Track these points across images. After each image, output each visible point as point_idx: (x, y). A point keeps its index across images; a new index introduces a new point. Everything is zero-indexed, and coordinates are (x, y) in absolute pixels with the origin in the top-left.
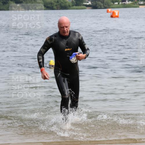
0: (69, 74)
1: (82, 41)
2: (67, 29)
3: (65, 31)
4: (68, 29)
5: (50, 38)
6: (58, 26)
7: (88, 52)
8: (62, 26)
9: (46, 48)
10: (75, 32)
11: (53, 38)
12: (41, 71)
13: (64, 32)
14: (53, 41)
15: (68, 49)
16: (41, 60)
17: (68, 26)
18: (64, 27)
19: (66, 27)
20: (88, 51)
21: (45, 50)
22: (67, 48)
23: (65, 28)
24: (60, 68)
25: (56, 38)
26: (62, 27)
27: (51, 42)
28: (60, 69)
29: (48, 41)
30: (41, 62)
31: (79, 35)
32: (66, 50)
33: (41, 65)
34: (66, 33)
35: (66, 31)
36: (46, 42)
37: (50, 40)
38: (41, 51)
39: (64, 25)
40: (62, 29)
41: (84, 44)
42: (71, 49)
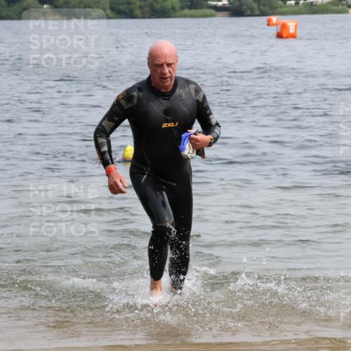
0: (174, 184)
1: (205, 105)
2: (171, 69)
3: (164, 74)
4: (173, 70)
5: (127, 95)
6: (149, 63)
7: (216, 130)
8: (157, 62)
9: (116, 119)
10: (188, 82)
11: (135, 94)
13: (163, 77)
14: (135, 101)
15: (170, 125)
16: (105, 148)
17: (174, 63)
18: (162, 65)
19: (169, 65)
20: (218, 130)
21: (112, 124)
22: (167, 121)
23: (165, 66)
25: (141, 94)
27: (130, 105)
29: (123, 102)
30: (104, 153)
31: (198, 90)
32: (164, 125)
33: (106, 159)
35: (168, 75)
36: (117, 103)
37: (125, 100)
38: (103, 127)
39: (163, 61)
40: (159, 71)
41: (208, 112)
42: (177, 124)
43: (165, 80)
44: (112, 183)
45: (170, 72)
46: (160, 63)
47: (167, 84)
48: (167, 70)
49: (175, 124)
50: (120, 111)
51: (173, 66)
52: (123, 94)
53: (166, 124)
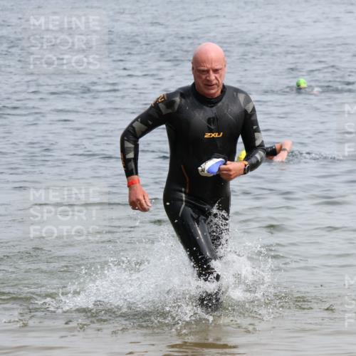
2: (217, 75)
3: (209, 81)
5: (168, 100)
6: (193, 69)
8: (202, 68)
9: (150, 123)
10: (237, 91)
11: (178, 99)
12: (130, 185)
13: (209, 84)
15: (213, 135)
16: (131, 155)
17: (221, 69)
18: (208, 71)
19: (216, 71)
20: (260, 154)
23: (211, 72)
24: (185, 188)
25: (183, 100)
26: (203, 71)
27: (170, 111)
29: (161, 106)
30: (130, 160)
31: (248, 100)
32: (207, 135)
33: (131, 168)
35: (215, 82)
37: (165, 104)
39: (209, 66)
40: (204, 77)
41: (255, 127)
42: (222, 134)
43: (210, 87)
44: (134, 199)
45: (216, 78)
46: (206, 69)
48: (213, 76)
49: (219, 134)
50: (157, 117)
53: (209, 134)
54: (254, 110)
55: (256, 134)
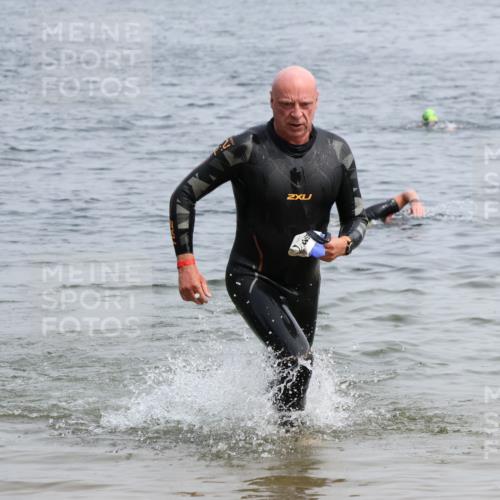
0: (295, 293)
2: (306, 112)
3: (295, 119)
4: (310, 113)
5: (236, 145)
6: (272, 101)
8: (285, 100)
9: (213, 178)
10: (333, 137)
11: (249, 144)
13: (294, 124)
14: (248, 156)
15: (299, 197)
17: (311, 103)
18: (293, 105)
19: (304, 105)
20: (362, 227)
21: (204, 185)
22: (296, 191)
23: (297, 106)
24: (258, 266)
25: (257, 147)
26: (287, 104)
27: (239, 161)
28: (254, 267)
29: (228, 155)
31: (346, 151)
32: (291, 197)
34: (299, 130)
35: (302, 120)
36: (219, 155)
37: (232, 152)
38: (190, 187)
39: (295, 97)
40: (287, 113)
41: (355, 189)
42: (310, 196)
43: (296, 128)
45: (304, 116)
46: (290, 101)
47: (300, 133)
48: (299, 112)
49: (307, 197)
50: (221, 168)
51: (310, 107)
52: (229, 142)
53: (293, 195)
54: (353, 165)
55: (356, 199)
